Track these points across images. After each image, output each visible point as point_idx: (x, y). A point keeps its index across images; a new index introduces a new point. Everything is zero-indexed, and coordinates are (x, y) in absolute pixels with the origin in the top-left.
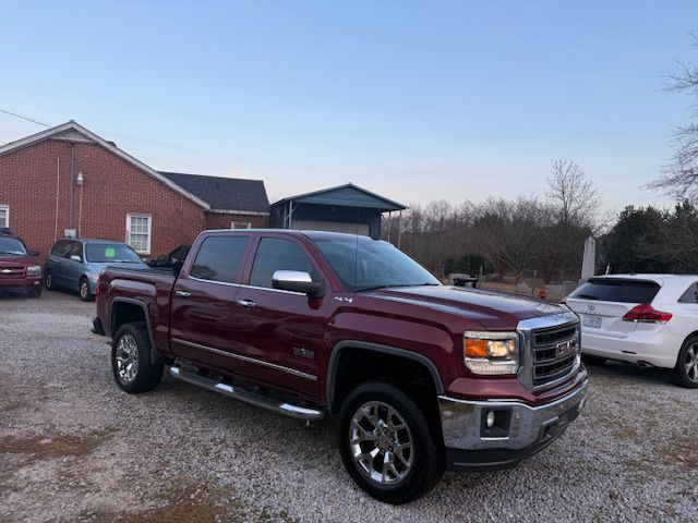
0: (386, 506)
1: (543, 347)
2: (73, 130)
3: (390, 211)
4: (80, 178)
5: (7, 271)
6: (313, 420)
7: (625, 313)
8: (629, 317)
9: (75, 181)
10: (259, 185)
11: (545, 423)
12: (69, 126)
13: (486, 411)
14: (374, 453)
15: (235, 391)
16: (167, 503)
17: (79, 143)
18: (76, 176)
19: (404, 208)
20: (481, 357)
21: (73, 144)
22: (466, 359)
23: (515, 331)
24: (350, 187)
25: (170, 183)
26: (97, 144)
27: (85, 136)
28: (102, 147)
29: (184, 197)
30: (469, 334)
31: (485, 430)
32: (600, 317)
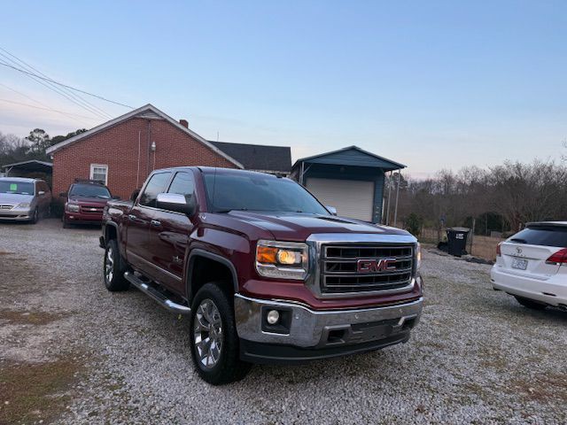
0: (205, 385)
1: (339, 260)
2: (150, 111)
3: (391, 170)
4: (154, 146)
5: (93, 209)
6: (184, 314)
7: (548, 256)
8: (553, 260)
9: (151, 147)
10: (287, 151)
11: (327, 328)
12: (147, 108)
13: (268, 309)
14: (207, 340)
15: (148, 289)
16: (56, 360)
17: (154, 120)
18: (151, 144)
19: (402, 167)
20: (270, 263)
21: (149, 121)
22: (257, 263)
23: (305, 242)
24: (354, 149)
25: (215, 149)
26: (165, 121)
27: (158, 115)
28: (169, 122)
29: (226, 160)
30: (263, 243)
31: (266, 326)
32: (526, 259)
